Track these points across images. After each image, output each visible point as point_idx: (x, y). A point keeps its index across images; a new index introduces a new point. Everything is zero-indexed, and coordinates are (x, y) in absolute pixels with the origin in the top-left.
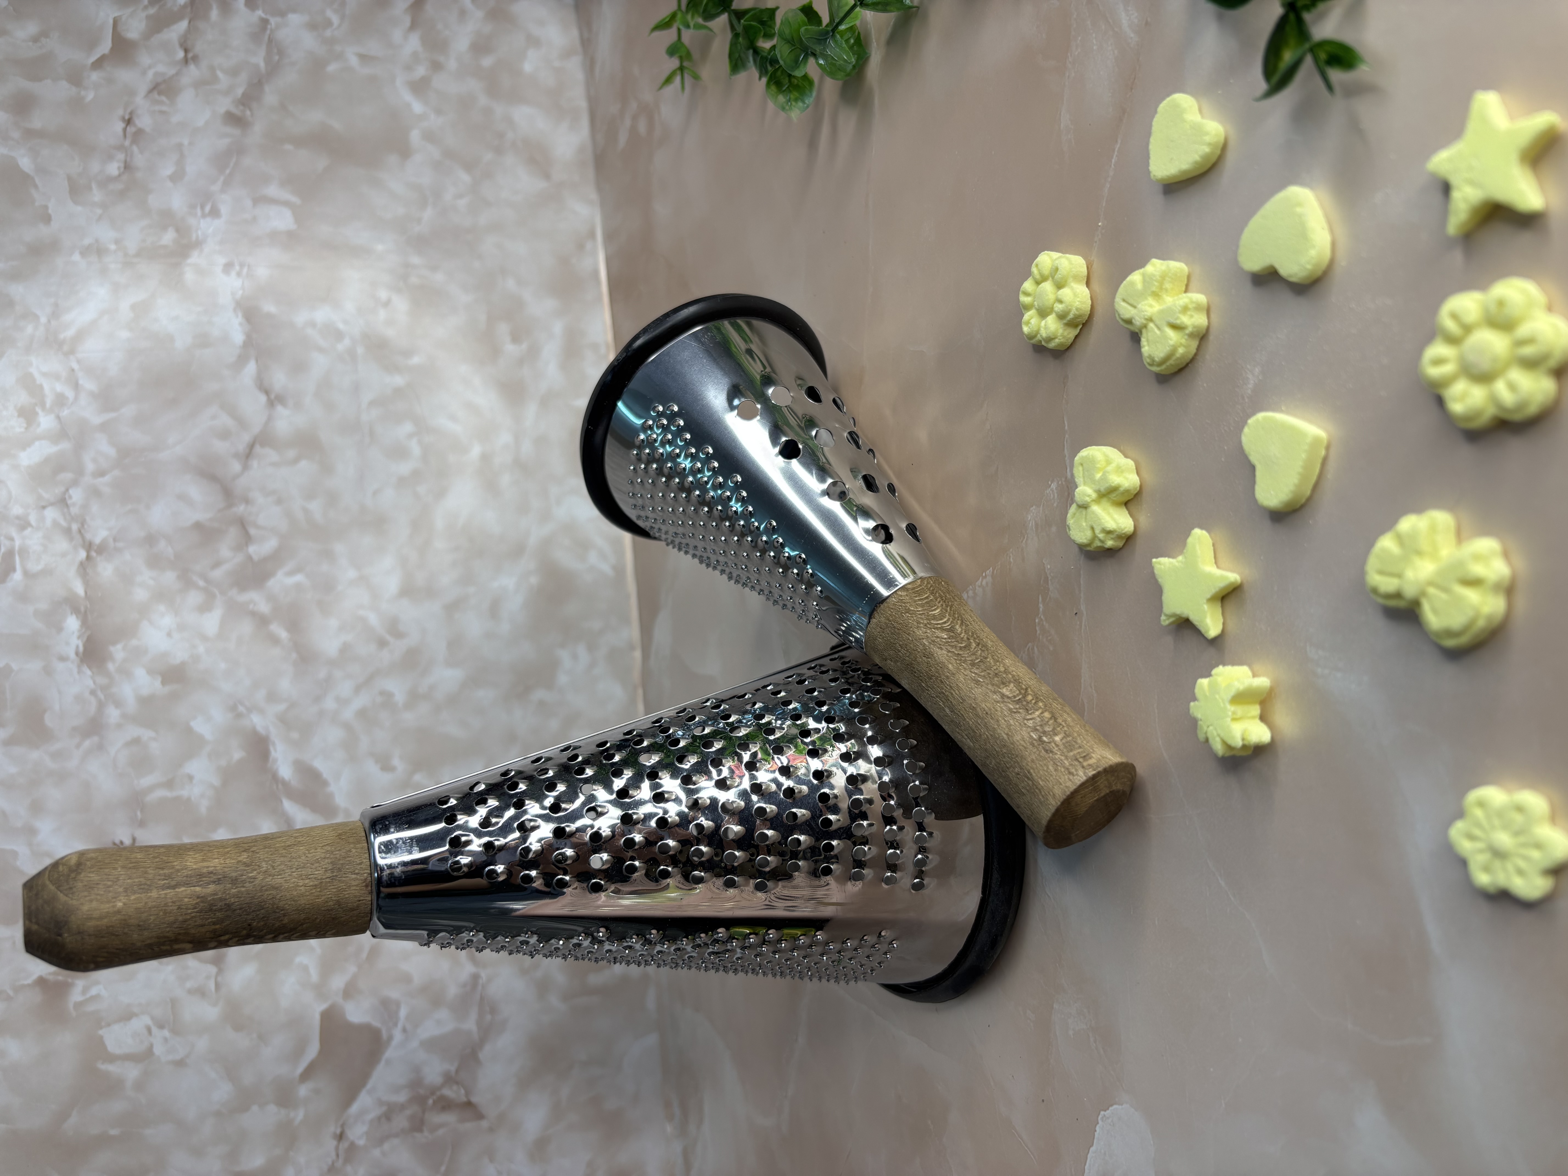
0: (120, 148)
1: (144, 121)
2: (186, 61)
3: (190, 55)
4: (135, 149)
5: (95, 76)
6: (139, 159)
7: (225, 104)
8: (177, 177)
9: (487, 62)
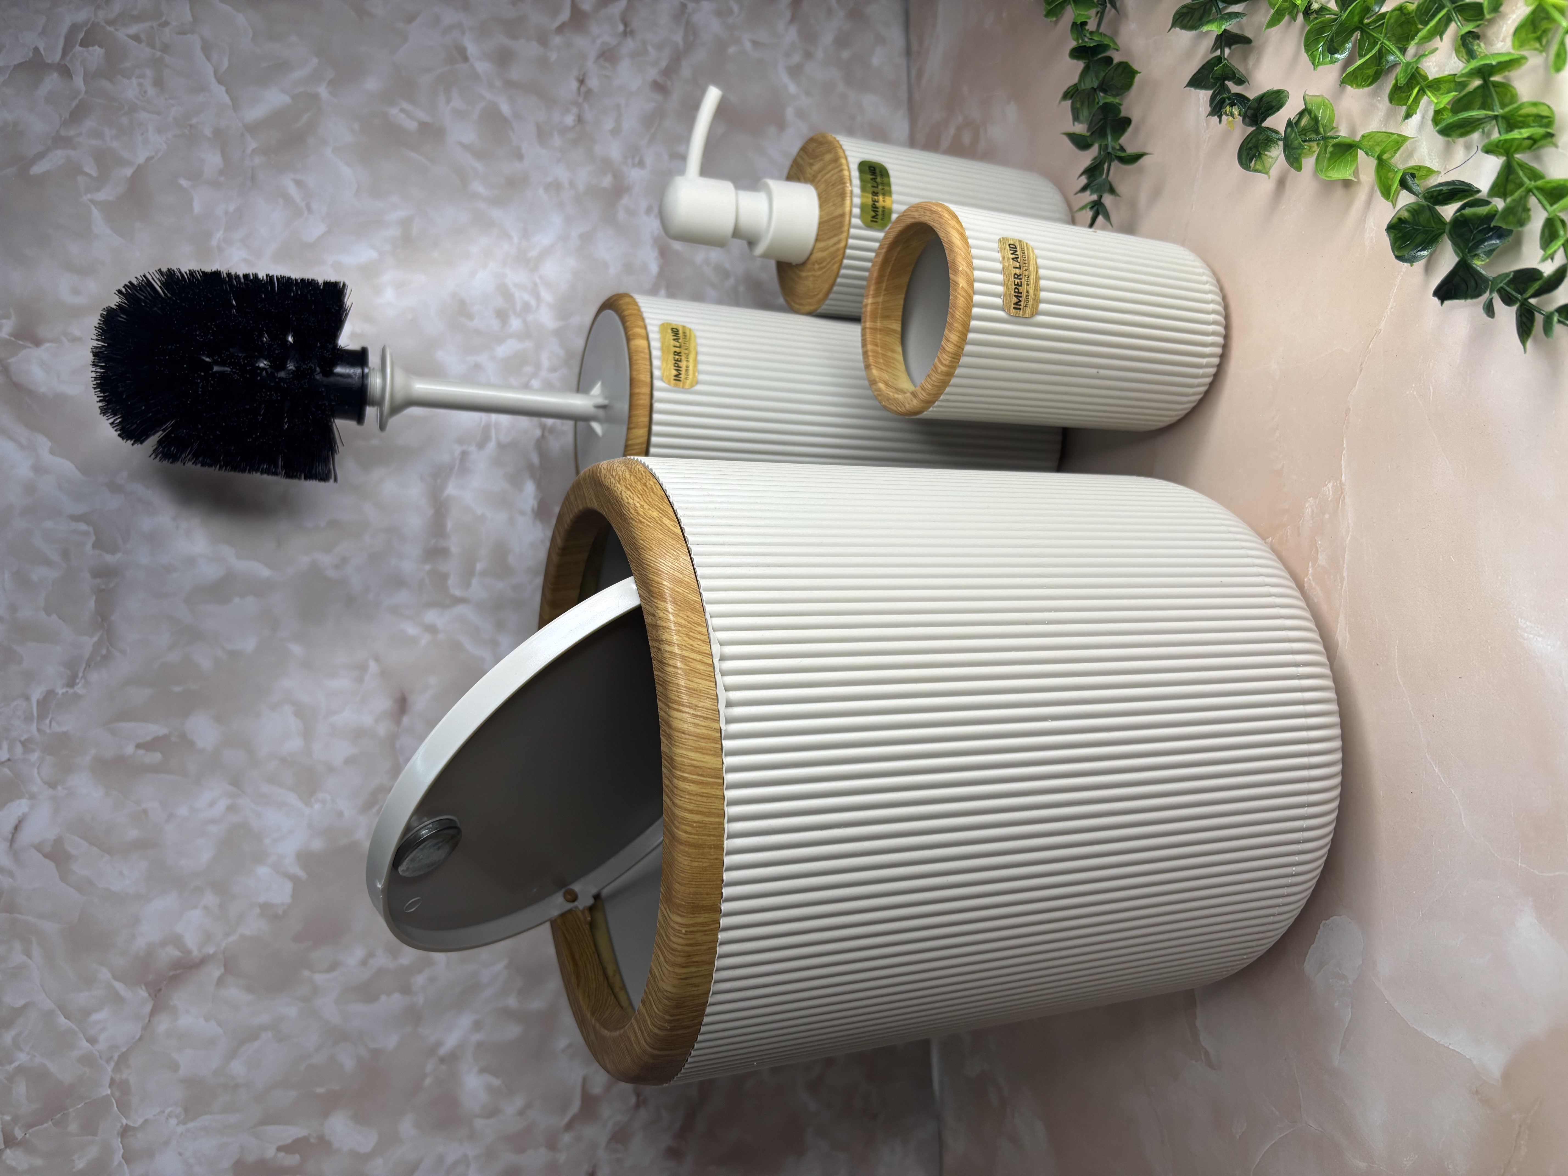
0: (575, 103)
1: (593, 83)
2: (625, 34)
3: (628, 29)
4: (586, 106)
5: (557, 40)
6: (589, 115)
7: (652, 73)
8: (616, 131)
9: (846, 54)
